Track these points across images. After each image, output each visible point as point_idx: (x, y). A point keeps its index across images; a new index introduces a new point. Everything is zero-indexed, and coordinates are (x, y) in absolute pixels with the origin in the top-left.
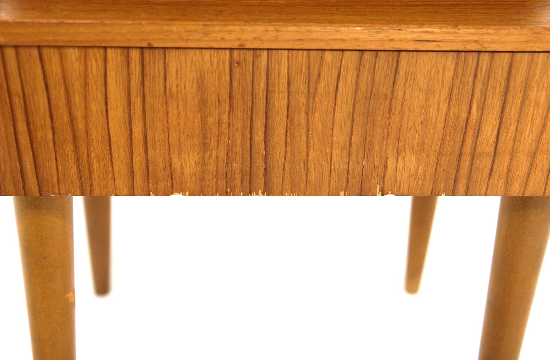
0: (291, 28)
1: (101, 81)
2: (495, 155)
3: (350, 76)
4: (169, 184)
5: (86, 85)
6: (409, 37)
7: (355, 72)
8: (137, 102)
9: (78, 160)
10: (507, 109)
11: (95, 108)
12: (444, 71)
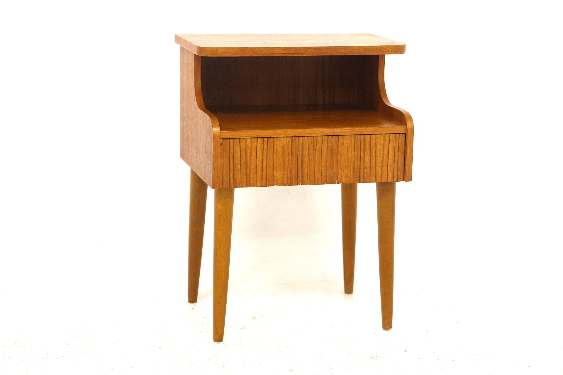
0: (309, 130)
1: (255, 148)
2: (370, 168)
3: (325, 144)
4: (273, 182)
5: (251, 150)
6: (341, 131)
7: (327, 142)
8: (265, 154)
9: (246, 175)
11: (253, 157)
12: (352, 141)
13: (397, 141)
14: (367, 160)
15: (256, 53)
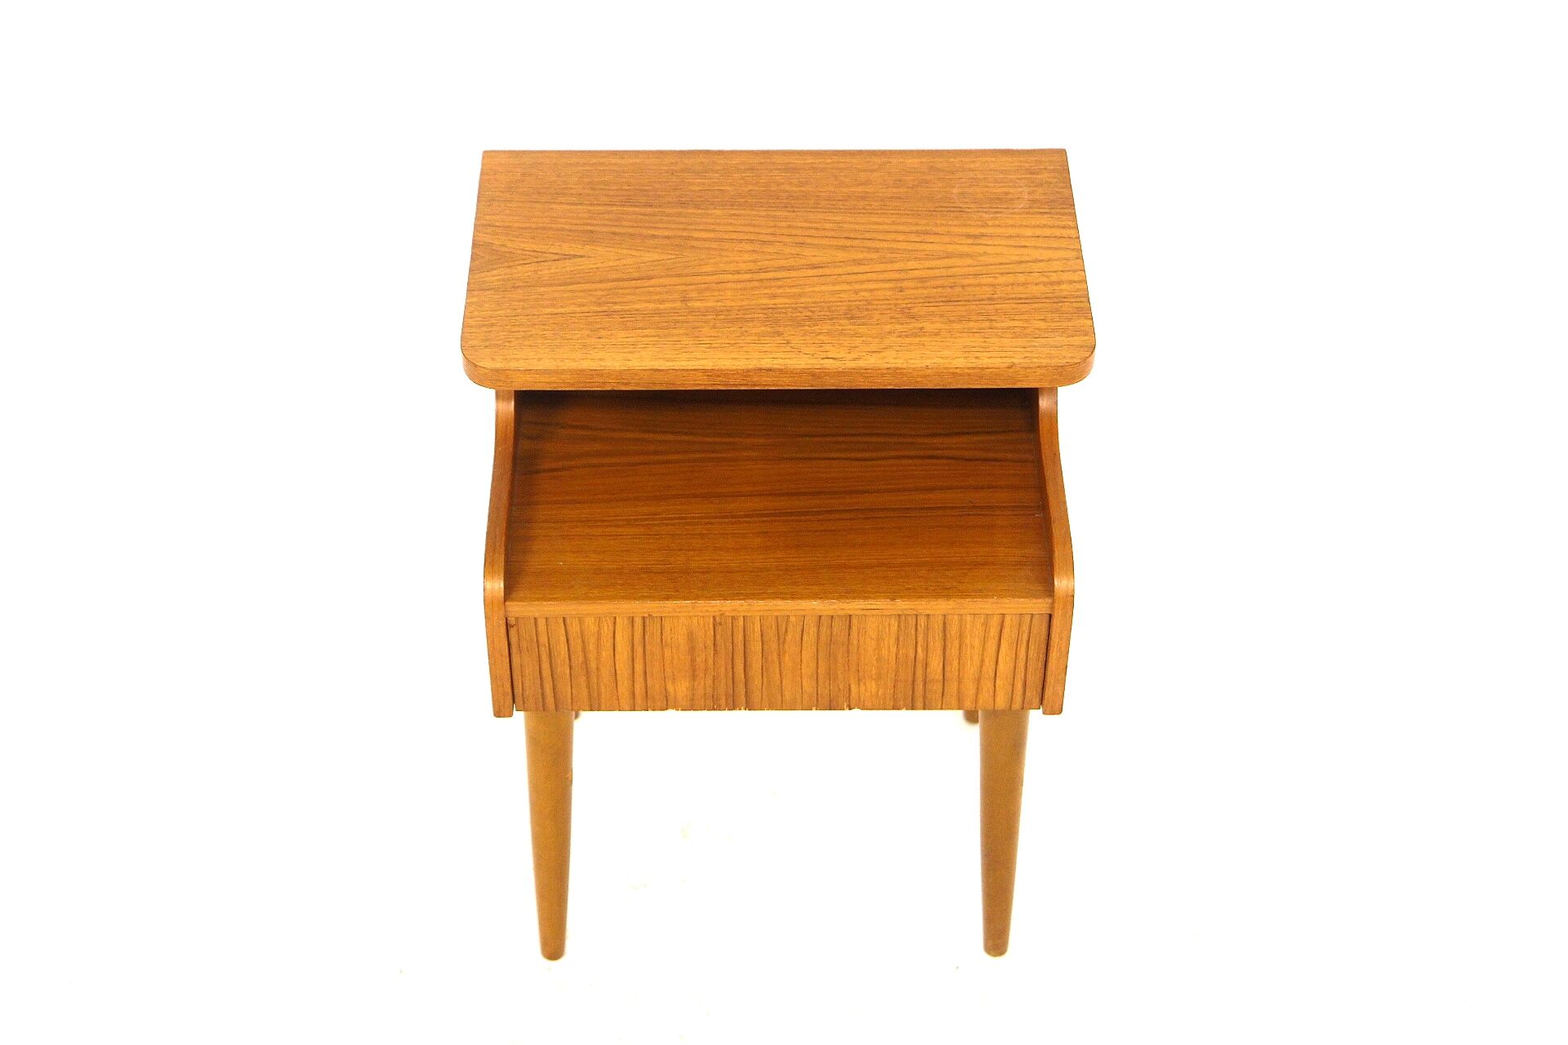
0: (761, 603)
1: (610, 636)
2: (944, 681)
4: (665, 704)
5: (599, 639)
6: (858, 607)
7: (816, 628)
8: (639, 650)
10: (948, 651)
11: (605, 653)
13: (1025, 628)
14: (935, 664)
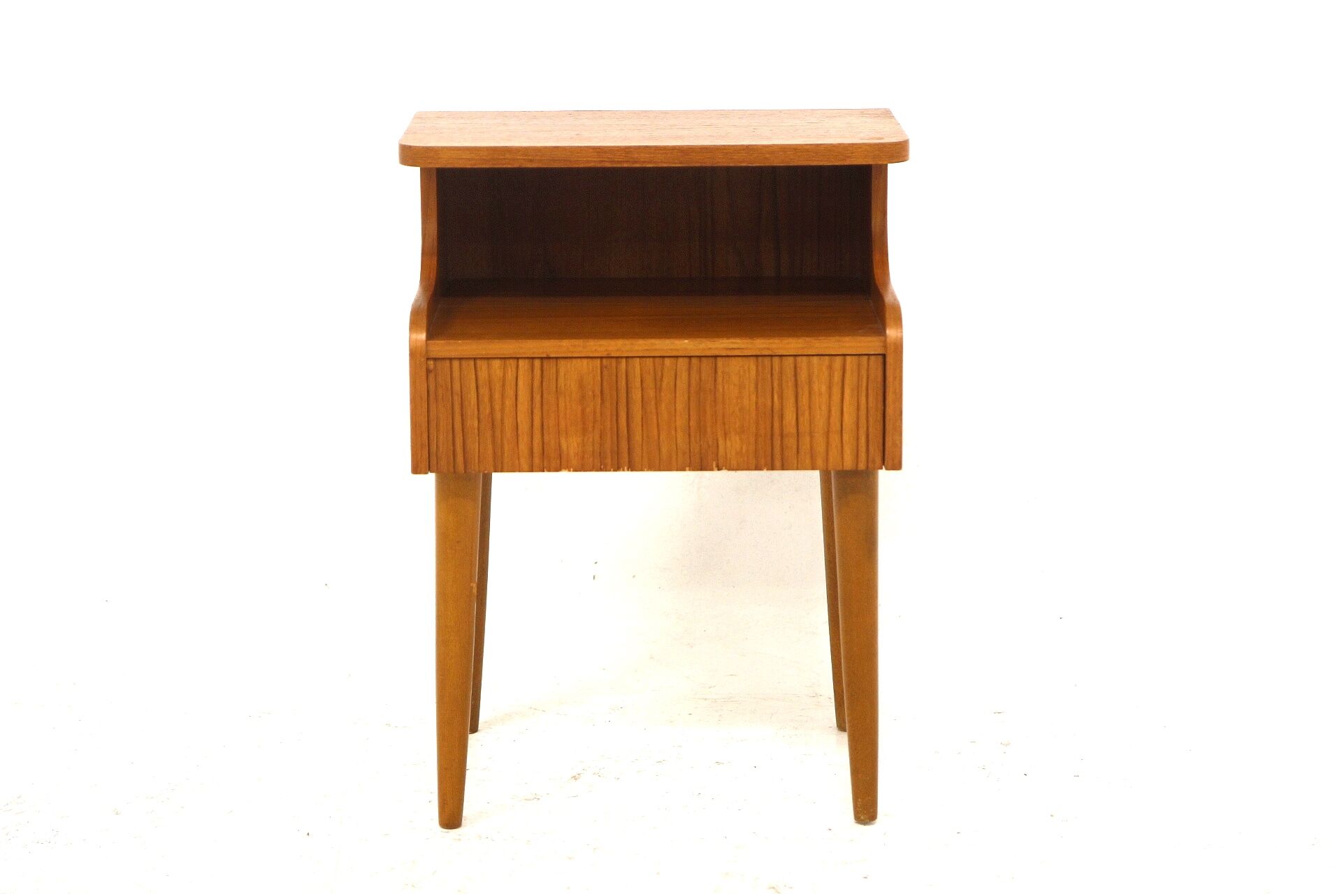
0: (641, 342)
1: (514, 383)
2: (798, 436)
3: (684, 376)
4: (558, 462)
5: (504, 385)
6: (722, 346)
7: (687, 372)
8: (537, 398)
9: (494, 443)
10: (800, 399)
11: (509, 403)
12: (749, 372)
13: (864, 373)
14: (790, 416)
15: (531, 161)
